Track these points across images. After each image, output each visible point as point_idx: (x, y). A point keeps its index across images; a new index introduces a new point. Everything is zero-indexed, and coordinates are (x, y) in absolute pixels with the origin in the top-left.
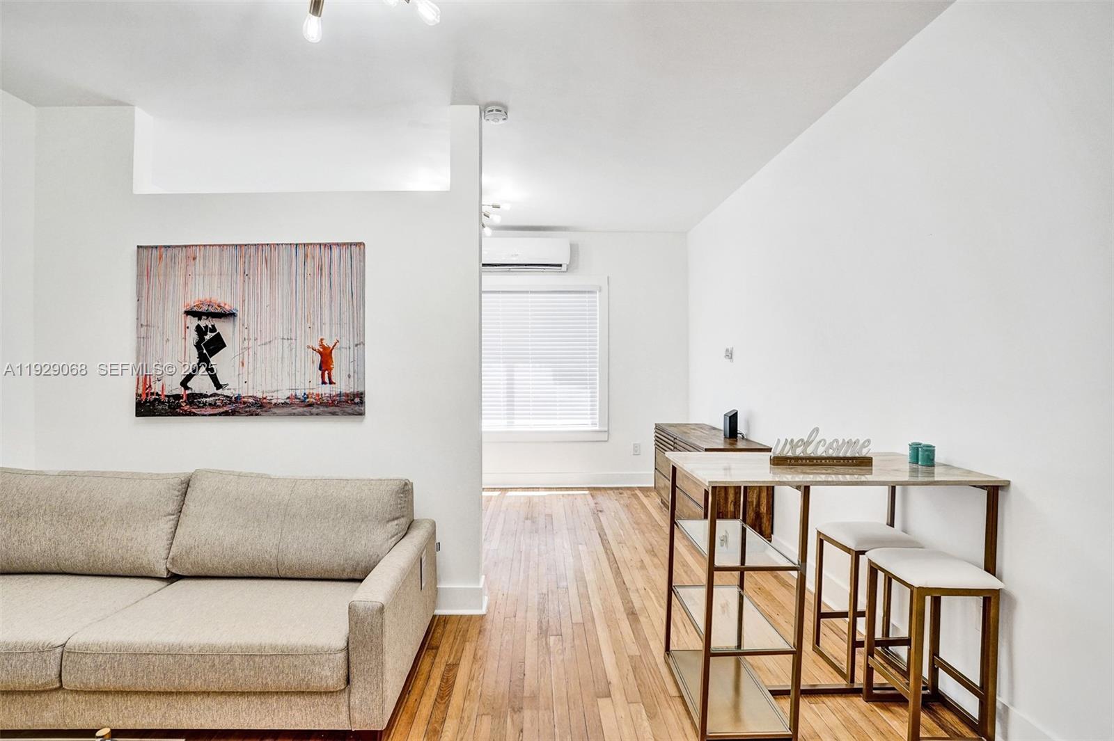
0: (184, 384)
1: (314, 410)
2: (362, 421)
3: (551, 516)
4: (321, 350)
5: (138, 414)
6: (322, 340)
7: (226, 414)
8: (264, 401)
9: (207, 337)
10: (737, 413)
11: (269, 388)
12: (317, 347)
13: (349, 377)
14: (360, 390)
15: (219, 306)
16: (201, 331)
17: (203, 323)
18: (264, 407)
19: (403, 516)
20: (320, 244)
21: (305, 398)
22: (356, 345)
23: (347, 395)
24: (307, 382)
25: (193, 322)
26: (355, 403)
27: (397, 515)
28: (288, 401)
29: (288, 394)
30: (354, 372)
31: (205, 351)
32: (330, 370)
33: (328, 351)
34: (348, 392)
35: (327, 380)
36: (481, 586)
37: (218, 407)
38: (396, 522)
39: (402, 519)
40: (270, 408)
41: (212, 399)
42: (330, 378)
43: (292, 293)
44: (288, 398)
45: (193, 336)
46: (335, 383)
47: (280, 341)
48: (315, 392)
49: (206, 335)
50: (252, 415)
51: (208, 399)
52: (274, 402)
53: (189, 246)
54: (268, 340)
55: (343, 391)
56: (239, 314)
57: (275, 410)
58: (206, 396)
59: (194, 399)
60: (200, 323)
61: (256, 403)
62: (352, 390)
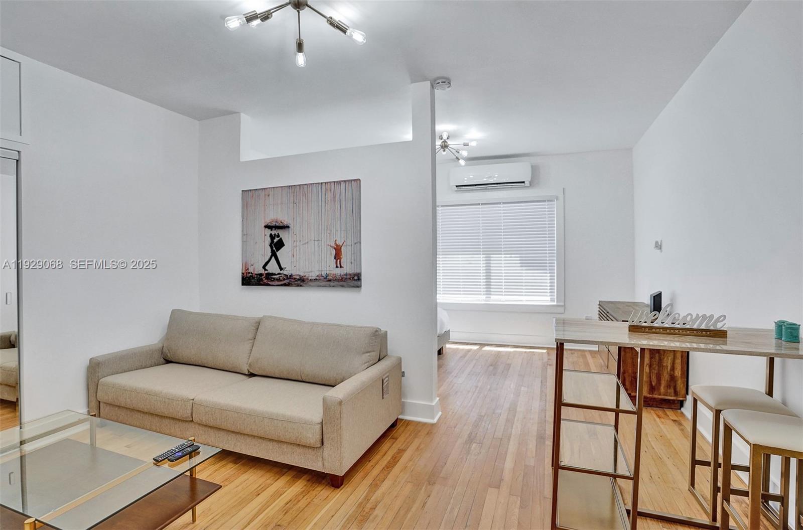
0: (264, 267)
1: (332, 284)
2: (360, 291)
3: (509, 365)
4: (336, 247)
5: (243, 284)
6: (336, 240)
7: (285, 285)
8: (305, 278)
9: (275, 241)
10: (661, 293)
11: (307, 270)
12: (333, 245)
13: (351, 263)
14: (358, 271)
15: (281, 222)
16: (272, 237)
17: (273, 232)
18: (305, 281)
19: (374, 351)
20: (334, 182)
21: (327, 276)
22: (356, 243)
23: (350, 275)
24: (328, 267)
25: (268, 232)
26: (355, 280)
27: (370, 350)
28: (317, 278)
29: (317, 274)
30: (354, 260)
31: (274, 249)
32: (340, 259)
33: (339, 248)
34: (351, 273)
35: (339, 265)
36: (434, 404)
37: (281, 280)
38: (368, 354)
39: (373, 353)
40: (308, 282)
41: (278, 276)
42: (340, 264)
43: (319, 212)
44: (317, 276)
45: (268, 240)
46: (343, 267)
47: (313, 242)
48: (332, 272)
49: (275, 239)
50: (298, 286)
51: (276, 276)
52: (310, 278)
53: (266, 188)
54: (306, 241)
55: (348, 272)
56: (291, 227)
57: (311, 283)
58: (275, 274)
59: (269, 276)
60: (271, 232)
61: (300, 279)
62: (353, 272)
